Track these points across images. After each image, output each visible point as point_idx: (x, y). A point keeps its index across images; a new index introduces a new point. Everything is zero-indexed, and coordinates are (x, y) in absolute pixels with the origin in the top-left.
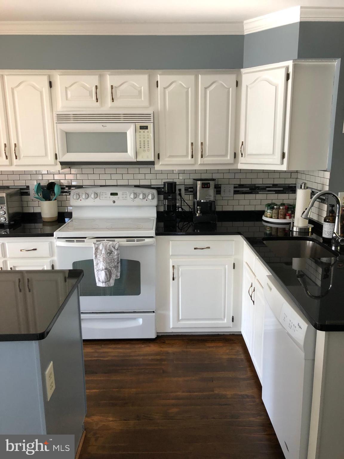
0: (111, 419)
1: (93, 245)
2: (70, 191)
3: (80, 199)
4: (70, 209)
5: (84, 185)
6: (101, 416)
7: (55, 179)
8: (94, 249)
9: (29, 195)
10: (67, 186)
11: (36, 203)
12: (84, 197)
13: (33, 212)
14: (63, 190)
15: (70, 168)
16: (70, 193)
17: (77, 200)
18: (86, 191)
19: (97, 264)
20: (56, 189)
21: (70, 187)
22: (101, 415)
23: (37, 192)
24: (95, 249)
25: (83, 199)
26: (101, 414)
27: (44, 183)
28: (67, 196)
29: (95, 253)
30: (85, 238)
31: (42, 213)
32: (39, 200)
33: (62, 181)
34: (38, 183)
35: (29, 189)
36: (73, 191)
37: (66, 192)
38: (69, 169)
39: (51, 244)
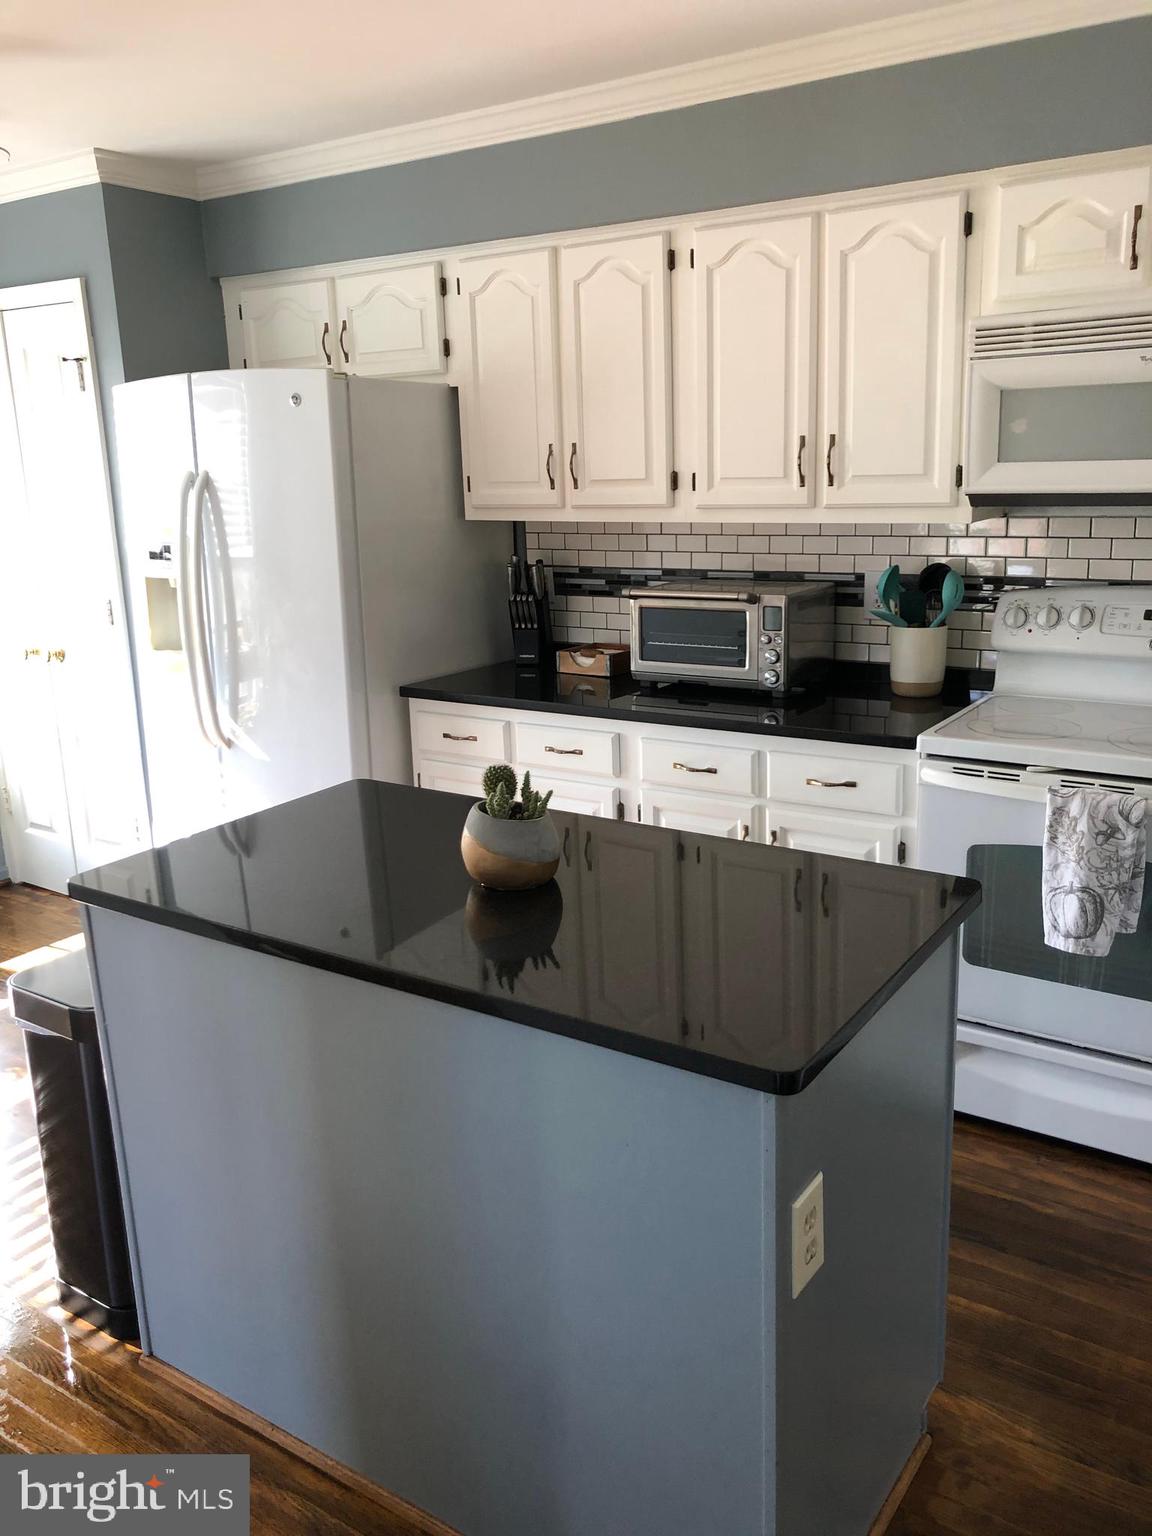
0: (1028, 1434)
1: (1049, 796)
2: (998, 598)
3: (1028, 628)
4: (989, 660)
5: (1048, 576)
6: (994, 1407)
7: (951, 552)
8: (1048, 812)
9: (861, 603)
10: (988, 580)
11: (879, 634)
12: (1042, 619)
13: (866, 659)
14: (972, 594)
15: (1005, 516)
16: (995, 605)
17: (1015, 631)
18: (1054, 600)
19: (1055, 867)
20: (948, 590)
21: (999, 582)
22: (997, 1405)
23: (886, 596)
24: (1054, 814)
25: (1040, 626)
26: (996, 1401)
27: (912, 567)
28: (986, 613)
29: (1051, 826)
30: (1023, 767)
31: (892, 669)
32: (889, 624)
33: (970, 560)
34: (893, 565)
35: (863, 585)
36: (1008, 599)
37: (984, 600)
38: (1004, 520)
39: (905, 775)
